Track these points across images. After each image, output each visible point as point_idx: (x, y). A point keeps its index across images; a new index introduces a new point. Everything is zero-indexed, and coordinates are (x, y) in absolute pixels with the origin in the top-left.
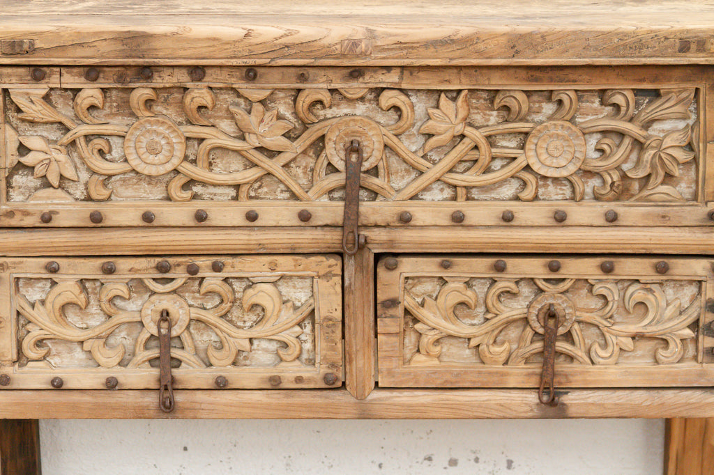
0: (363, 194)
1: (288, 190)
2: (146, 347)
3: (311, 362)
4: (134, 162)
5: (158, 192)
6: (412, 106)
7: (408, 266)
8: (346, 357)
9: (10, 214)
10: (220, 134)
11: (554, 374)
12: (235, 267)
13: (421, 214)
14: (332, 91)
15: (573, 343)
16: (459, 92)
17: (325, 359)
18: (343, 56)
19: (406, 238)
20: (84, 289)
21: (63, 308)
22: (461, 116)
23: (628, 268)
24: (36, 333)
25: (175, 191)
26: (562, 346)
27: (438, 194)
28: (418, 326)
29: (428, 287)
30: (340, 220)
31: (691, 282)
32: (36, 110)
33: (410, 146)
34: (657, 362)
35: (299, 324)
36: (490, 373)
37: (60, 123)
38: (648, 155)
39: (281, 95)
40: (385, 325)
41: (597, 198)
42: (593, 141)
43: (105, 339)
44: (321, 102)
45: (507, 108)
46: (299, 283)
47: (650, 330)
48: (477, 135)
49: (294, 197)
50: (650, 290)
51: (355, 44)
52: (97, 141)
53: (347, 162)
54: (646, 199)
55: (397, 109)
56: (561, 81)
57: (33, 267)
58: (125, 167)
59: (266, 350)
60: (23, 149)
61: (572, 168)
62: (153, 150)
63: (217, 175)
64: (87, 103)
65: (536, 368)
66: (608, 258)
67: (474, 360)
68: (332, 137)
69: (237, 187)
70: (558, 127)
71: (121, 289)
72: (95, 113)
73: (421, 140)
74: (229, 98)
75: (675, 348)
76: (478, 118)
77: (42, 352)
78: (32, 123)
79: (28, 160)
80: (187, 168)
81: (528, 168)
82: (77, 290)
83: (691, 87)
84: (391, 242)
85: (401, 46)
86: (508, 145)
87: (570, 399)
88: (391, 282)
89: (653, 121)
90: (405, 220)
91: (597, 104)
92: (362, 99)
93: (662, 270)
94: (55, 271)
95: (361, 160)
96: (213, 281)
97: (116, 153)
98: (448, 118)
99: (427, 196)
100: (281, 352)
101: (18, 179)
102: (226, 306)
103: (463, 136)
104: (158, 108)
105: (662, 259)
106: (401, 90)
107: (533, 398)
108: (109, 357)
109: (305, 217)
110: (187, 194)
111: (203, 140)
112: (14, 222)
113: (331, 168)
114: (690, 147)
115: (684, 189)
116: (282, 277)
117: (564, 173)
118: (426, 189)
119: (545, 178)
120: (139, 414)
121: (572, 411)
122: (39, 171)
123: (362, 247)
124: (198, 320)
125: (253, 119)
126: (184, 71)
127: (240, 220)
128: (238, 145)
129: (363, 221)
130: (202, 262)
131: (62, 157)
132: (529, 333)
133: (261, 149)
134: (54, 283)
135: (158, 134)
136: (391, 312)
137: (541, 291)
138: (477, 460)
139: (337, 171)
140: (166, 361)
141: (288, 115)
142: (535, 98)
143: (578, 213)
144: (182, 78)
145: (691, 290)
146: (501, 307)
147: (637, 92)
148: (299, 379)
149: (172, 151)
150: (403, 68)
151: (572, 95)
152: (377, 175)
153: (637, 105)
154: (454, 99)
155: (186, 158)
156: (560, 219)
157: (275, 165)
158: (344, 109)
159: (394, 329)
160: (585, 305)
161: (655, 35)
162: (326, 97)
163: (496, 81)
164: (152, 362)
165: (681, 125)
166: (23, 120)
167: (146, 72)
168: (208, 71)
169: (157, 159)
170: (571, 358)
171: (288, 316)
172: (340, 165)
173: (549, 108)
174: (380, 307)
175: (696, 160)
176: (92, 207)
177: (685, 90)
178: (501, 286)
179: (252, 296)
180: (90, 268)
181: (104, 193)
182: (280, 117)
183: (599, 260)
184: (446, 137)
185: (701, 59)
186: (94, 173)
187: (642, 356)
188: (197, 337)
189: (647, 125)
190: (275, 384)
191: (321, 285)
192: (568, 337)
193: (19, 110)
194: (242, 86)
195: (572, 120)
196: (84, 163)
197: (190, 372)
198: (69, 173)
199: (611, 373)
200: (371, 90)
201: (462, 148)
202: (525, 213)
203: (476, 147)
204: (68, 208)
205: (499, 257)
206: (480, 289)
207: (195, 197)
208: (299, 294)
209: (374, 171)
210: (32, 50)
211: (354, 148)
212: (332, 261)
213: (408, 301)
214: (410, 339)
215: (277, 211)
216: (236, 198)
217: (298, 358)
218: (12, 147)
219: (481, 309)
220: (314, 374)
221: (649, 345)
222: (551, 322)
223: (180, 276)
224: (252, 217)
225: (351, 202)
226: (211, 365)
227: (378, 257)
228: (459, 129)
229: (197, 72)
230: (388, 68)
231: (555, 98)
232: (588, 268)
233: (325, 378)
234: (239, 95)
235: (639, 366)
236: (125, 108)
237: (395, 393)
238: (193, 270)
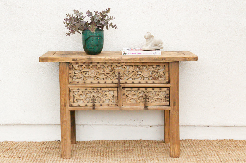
0: (120, 79)
1: (110, 79)
2: (91, 100)
3: (113, 102)
4: (90, 75)
5: (93, 79)
6: (127, 68)
7: (126, 89)
8: (118, 102)
9: (73, 82)
10: (101, 71)
11: (146, 104)
12: (103, 89)
13: (128, 82)
14: (116, 65)
15: (149, 100)
16: (133, 66)
17: (115, 102)
18: (117, 61)
19: (126, 85)
20: (83, 92)
21: (80, 95)
22: (133, 69)
23: (156, 89)
24: (76, 98)
25: (95, 79)
26: (147, 100)
27: (130, 79)
28: (128, 97)
29: (129, 92)
30: (117, 83)
31: (165, 91)
32: (77, 68)
33: (127, 73)
34: (160, 102)
35: (112, 97)
36: (138, 104)
37: (80, 70)
38: (158, 74)
39: (109, 66)
40: (123, 97)
41: (152, 80)
42: (151, 72)
43: (85, 99)
44: (115, 67)
45: (139, 68)
46: (112, 91)
47: (159, 98)
48: (135, 71)
49: (111, 80)
50: (159, 92)
51: (119, 59)
52: (85, 72)
53: (118, 75)
54: (158, 80)
55: (125, 68)
56: (146, 64)
57: (76, 89)
58: (89, 76)
59: (107, 101)
60: (75, 73)
61: (148, 76)
62: (92, 73)
63: (101, 77)
64: (84, 67)
65: (144, 103)
66: (153, 88)
67: (136, 102)
68: (116, 72)
69: (103, 78)
70: (146, 70)
71: (88, 92)
72: (85, 68)
73: (128, 72)
74: (102, 66)
75: (163, 100)
76: (136, 69)
77: (77, 101)
78: (76, 70)
79: (76, 75)
80: (97, 76)
81: (142, 76)
82: (82, 92)
83: (164, 65)
84: (124, 86)
85: (125, 59)
86: (140, 73)
87: (148, 107)
88: (124, 91)
89: (159, 69)
90: (126, 83)
91: (151, 67)
92: (120, 67)
93: (161, 89)
94: (79, 90)
95: (120, 75)
96: (100, 91)
97: (87, 74)
98: (131, 69)
99: (129, 80)
100: (109, 101)
101: (74, 77)
102: (102, 94)
103: (134, 71)
104: (93, 68)
105: (160, 88)
106: (125, 65)
107: (143, 107)
108: (86, 102)
109: (112, 82)
110: (97, 79)
111: (99, 72)
112: (73, 83)
113: (116, 76)
114: (164, 73)
115: (163, 78)
116: (109, 91)
117: (147, 76)
118: (129, 79)
119: (145, 77)
120: (90, 110)
121: (149, 109)
122: (77, 76)
123: (120, 86)
124: (98, 97)
125: (106, 69)
126: (97, 63)
127: (104, 83)
128: (104, 73)
129: (120, 83)
130: (99, 89)
131: (80, 74)
132: (143, 98)
133: (107, 73)
134: (79, 92)
135: (93, 71)
136: (124, 95)
137: (144, 92)
138: (138, 120)
139: (117, 76)
140: (94, 102)
141: (110, 69)
142: (143, 66)
143: (149, 82)
144: (96, 64)
145: (164, 92)
146: (139, 94)
147: (157, 66)
148: (112, 105)
149: (95, 74)
150: (125, 62)
151: (148, 66)
152: (122, 77)
153: (157, 67)
154: (132, 67)
155: (97, 75)
156: (147, 83)
157: (108, 75)
158: (118, 68)
159: (125, 98)
160: (150, 94)
161: (158, 58)
162: (115, 66)
163: (138, 64)
164: (92, 102)
165: (163, 70)
166: (75, 69)
167: (91, 63)
168: (100, 63)
169: (93, 75)
170: (149, 102)
171: (110, 96)
172: (117, 75)
173: (145, 68)
174: (123, 95)
175: (165, 75)
176: (84, 81)
177: (162, 65)
178: (139, 92)
179: (106, 93)
180: (84, 89)
181: (86, 79)
182: (109, 69)
183: (152, 88)
184: (131, 71)
185: (165, 61)
186: (84, 76)
187: (158, 101)
188: (98, 99)
189: (158, 70)
190: (108, 105)
191: (115, 92)
192: (148, 99)
193: (74, 68)
194: (104, 65)
195: (148, 69)
196: (83, 75)
197: (97, 104)
198: (81, 77)
199: (154, 104)
200: (121, 65)
201: (133, 73)
202: (142, 82)
203: (135, 73)
204: (81, 81)
205: (139, 88)
206: (136, 92)
207: (98, 80)
208: (112, 93)
209: (122, 76)
210: (76, 60)
211: (119, 73)
212: (116, 88)
213: (126, 94)
214: (127, 99)
215: (109, 81)
216: (103, 80)
217: (112, 102)
218: (73, 73)
219: (136, 95)
220: (114, 104)
221: (159, 100)
222: (146, 97)
223: (96, 90)
224: (105, 82)
225: (119, 80)
226: (100, 103)
227: (122, 88)
228: (133, 70)
229: (98, 63)
230: (124, 62)
231: (146, 66)
232: (151, 89)
233: (115, 104)
234: (104, 66)
235: (158, 103)
236: (89, 68)
237: (125, 107)
238: (97, 90)
